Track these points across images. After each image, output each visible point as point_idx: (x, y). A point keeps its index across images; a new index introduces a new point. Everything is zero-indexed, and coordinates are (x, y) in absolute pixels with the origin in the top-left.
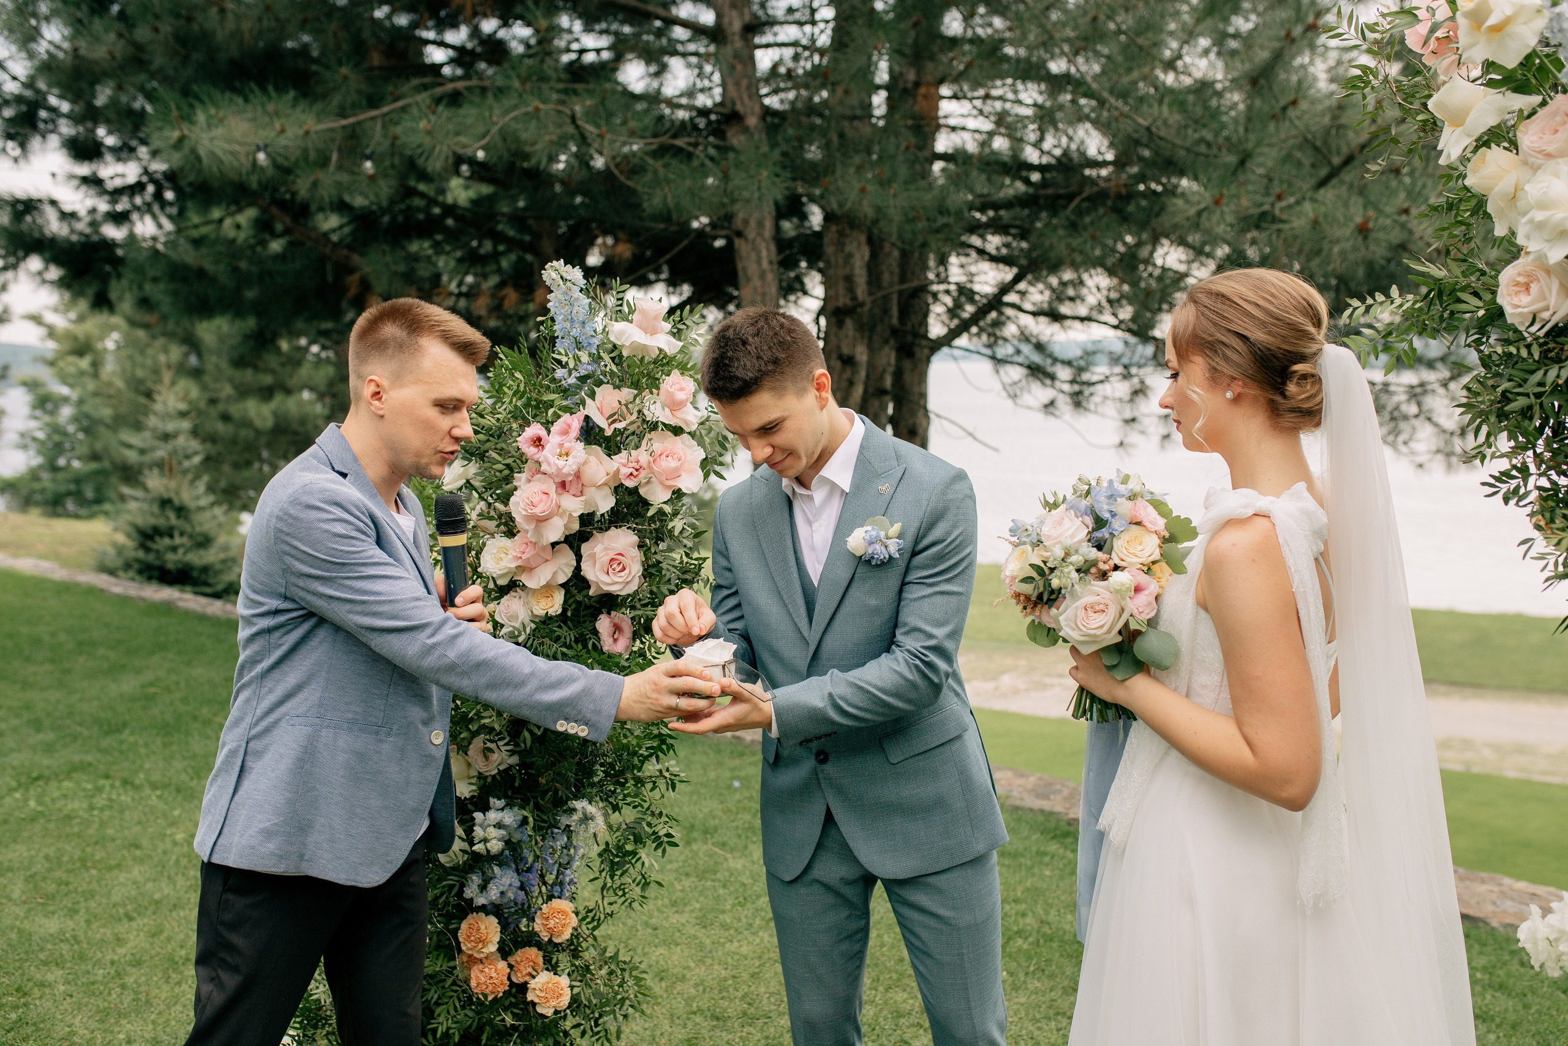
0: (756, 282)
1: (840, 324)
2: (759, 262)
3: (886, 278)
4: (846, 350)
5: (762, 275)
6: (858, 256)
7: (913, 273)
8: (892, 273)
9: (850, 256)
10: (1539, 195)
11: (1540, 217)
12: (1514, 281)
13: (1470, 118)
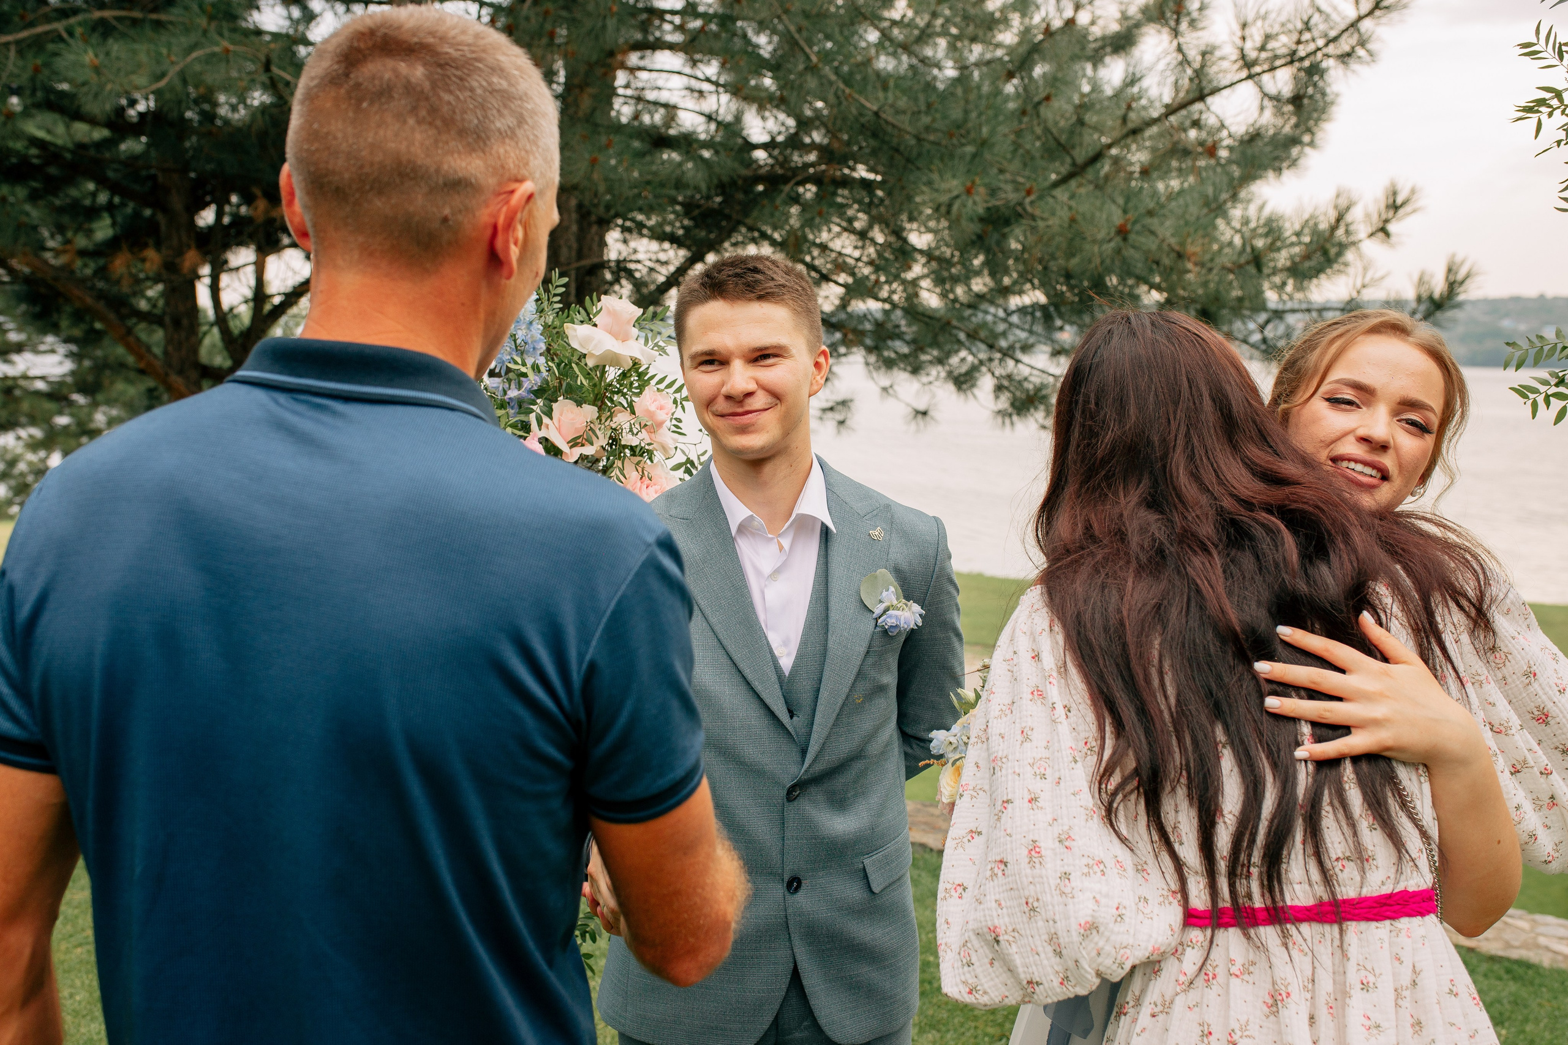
3: (564, 253)
7: (590, 249)
8: (570, 248)
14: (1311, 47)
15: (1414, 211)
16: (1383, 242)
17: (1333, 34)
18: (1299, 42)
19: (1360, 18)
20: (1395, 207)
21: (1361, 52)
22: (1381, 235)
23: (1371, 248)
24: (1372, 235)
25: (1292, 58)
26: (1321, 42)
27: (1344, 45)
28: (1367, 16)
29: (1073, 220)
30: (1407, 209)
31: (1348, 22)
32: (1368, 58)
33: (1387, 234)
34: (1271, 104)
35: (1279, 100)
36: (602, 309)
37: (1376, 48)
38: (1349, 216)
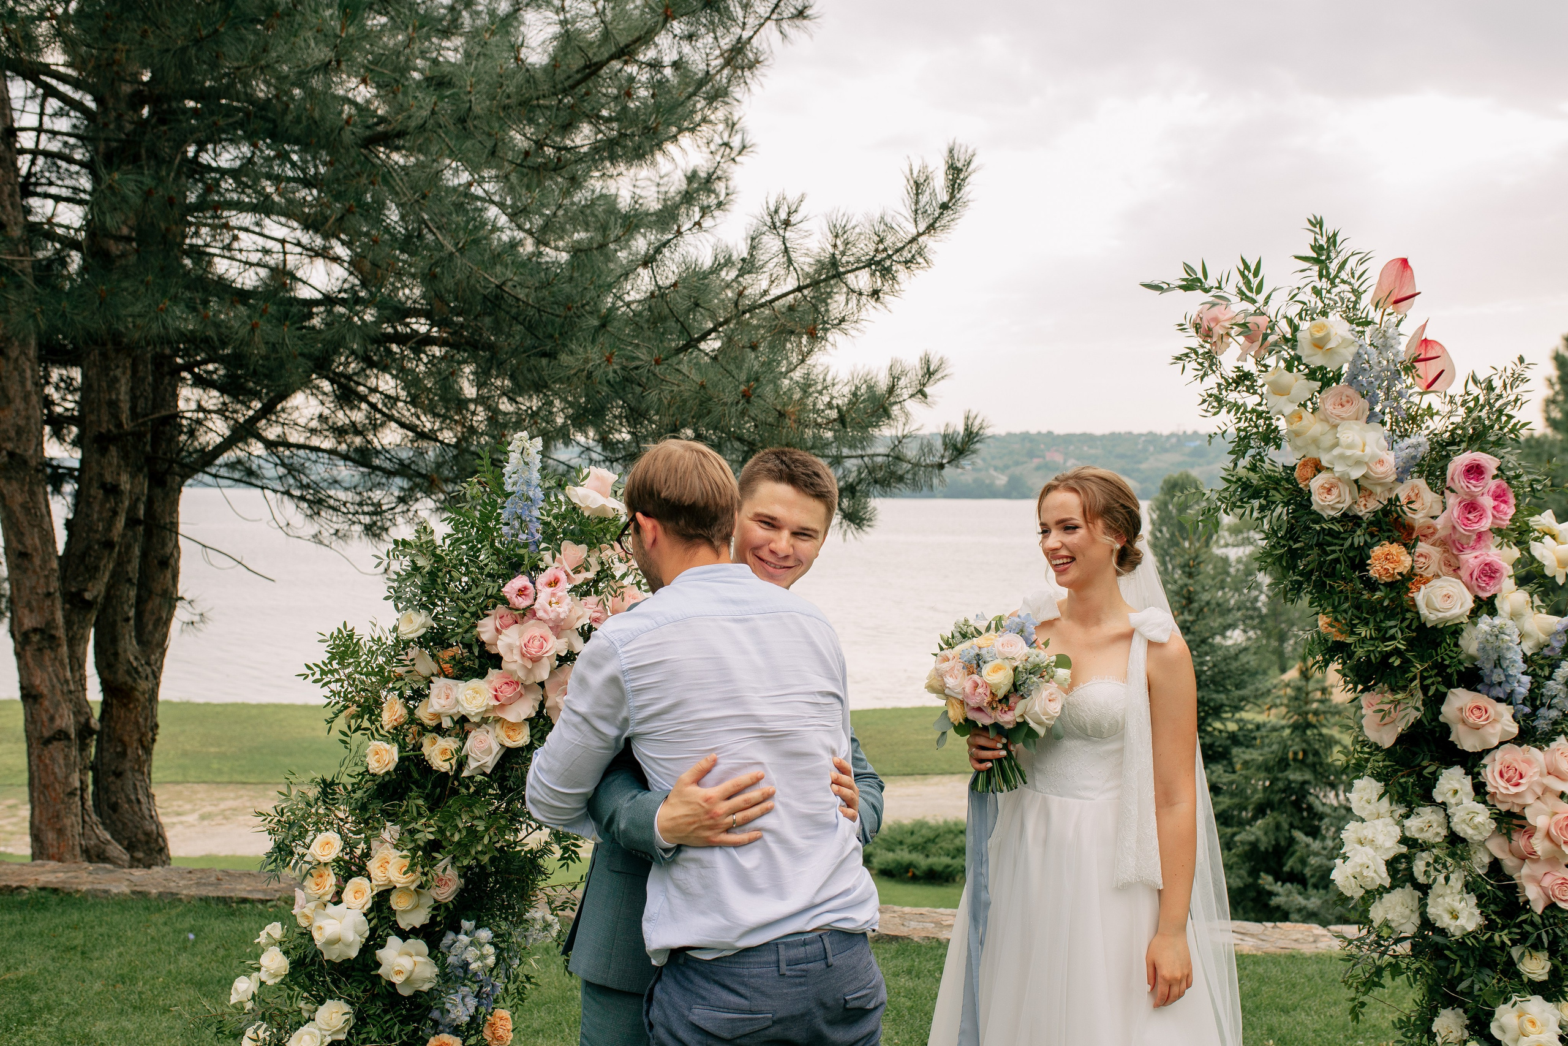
0: (19, 404)
1: (103, 451)
2: (23, 383)
4: (108, 478)
5: (26, 398)
6: (123, 381)
7: (163, 399)
8: (146, 398)
9: (116, 380)
10: (1349, 440)
11: (1349, 453)
12: (1322, 487)
13: (1293, 392)
14: (884, 255)
15: (943, 378)
16: (921, 401)
17: (900, 245)
18: (877, 250)
19: (919, 235)
20: (929, 373)
21: (920, 260)
22: (919, 396)
23: (912, 405)
24: (912, 396)
25: (872, 262)
26: (890, 251)
27: (905, 254)
28: (924, 233)
29: (702, 386)
30: (938, 376)
31: (909, 237)
32: (925, 264)
33: (925, 396)
34: (854, 296)
35: (860, 294)
36: (588, 474)
37: (930, 257)
38: (902, 382)
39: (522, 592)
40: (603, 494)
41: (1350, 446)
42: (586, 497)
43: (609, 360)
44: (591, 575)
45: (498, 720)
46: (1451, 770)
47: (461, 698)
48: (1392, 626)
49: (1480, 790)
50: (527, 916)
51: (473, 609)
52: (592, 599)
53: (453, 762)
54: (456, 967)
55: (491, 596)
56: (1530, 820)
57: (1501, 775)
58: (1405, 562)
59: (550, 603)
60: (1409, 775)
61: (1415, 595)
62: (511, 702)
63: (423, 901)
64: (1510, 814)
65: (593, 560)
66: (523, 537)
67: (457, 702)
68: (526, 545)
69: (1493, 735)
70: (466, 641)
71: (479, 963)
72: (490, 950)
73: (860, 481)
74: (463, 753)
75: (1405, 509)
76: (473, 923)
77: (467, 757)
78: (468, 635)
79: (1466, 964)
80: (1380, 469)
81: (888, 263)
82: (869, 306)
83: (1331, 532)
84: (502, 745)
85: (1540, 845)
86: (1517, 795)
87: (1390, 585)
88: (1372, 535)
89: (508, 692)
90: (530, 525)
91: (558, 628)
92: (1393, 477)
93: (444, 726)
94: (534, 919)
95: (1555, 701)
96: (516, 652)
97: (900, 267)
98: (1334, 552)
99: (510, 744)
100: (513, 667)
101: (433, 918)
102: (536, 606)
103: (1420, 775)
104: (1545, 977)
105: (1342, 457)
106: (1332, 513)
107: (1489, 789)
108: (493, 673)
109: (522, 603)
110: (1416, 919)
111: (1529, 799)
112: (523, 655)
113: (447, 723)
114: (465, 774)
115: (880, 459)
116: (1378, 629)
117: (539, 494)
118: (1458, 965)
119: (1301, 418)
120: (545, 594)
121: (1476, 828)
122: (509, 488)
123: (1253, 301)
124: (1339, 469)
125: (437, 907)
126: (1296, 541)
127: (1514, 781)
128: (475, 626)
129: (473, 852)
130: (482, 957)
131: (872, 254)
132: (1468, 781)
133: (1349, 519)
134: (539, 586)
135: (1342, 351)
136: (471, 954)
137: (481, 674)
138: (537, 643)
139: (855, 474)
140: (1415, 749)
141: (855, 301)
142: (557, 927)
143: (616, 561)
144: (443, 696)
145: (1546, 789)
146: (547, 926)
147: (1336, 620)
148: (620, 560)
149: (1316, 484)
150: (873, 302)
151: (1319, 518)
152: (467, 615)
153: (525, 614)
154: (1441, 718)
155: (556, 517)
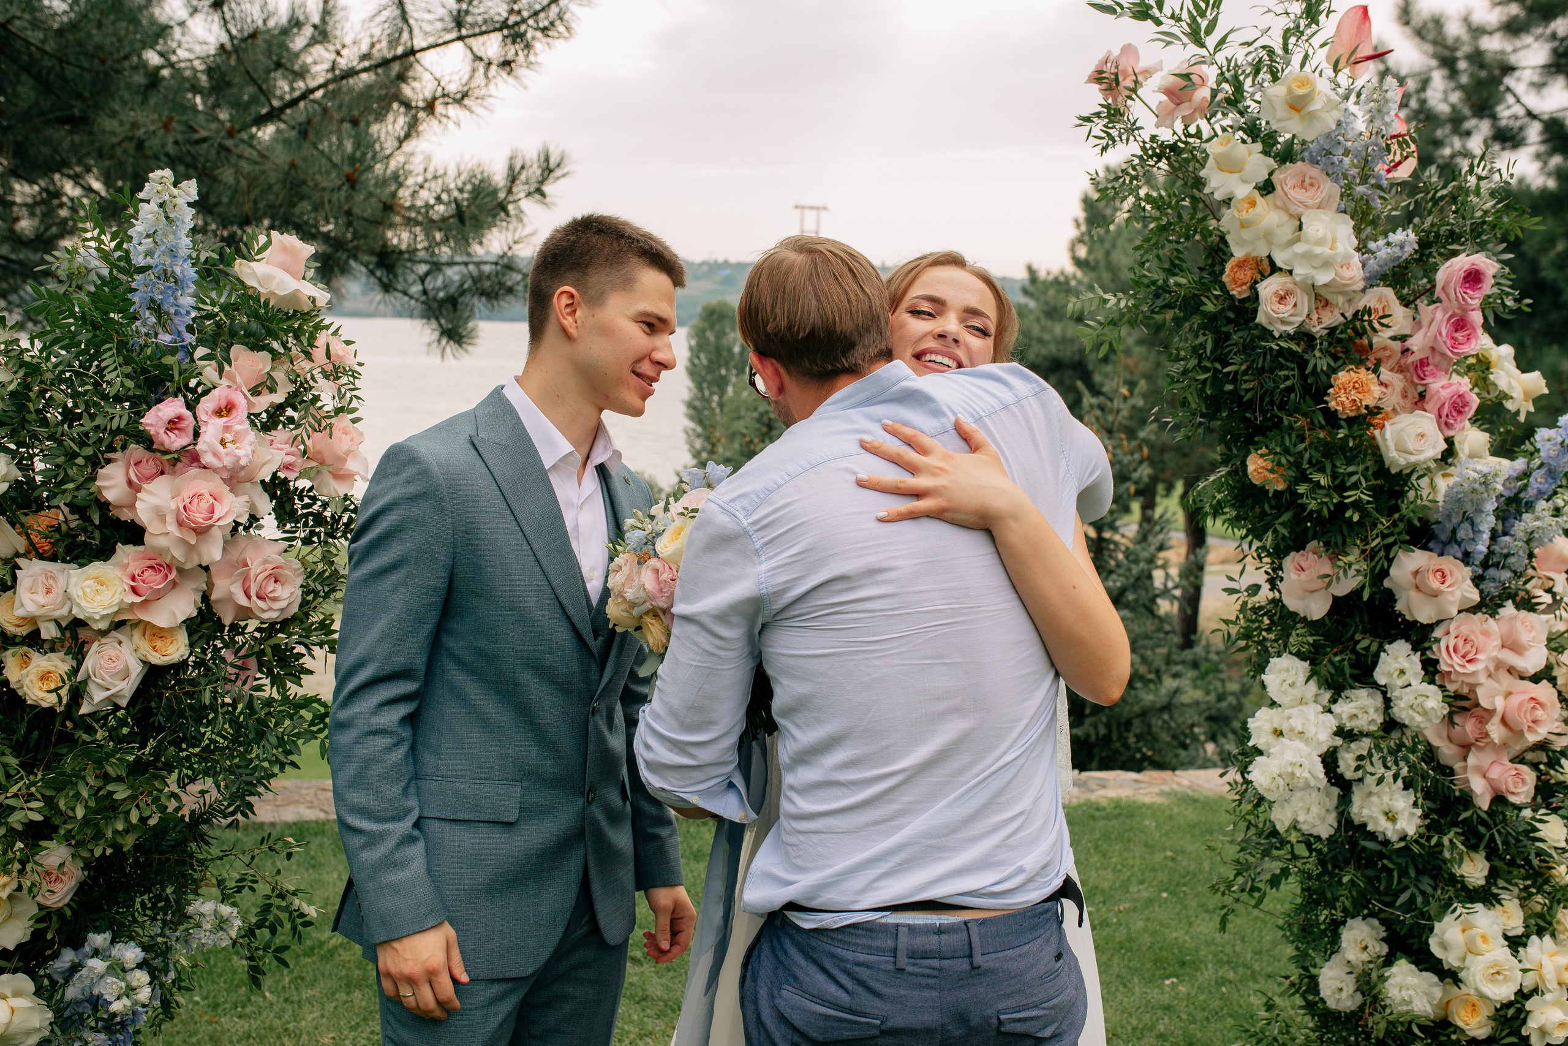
10: (1320, 234)
11: (1318, 250)
12: (1276, 293)
13: (1248, 168)
14: (518, 18)
15: (564, 176)
16: (538, 201)
17: (538, 7)
18: (511, 11)
20: (548, 171)
21: (561, 29)
22: (538, 196)
23: (529, 206)
24: (529, 194)
25: (504, 25)
26: (525, 14)
29: (293, 165)
30: (558, 173)
32: (566, 34)
33: (543, 195)
34: (481, 68)
35: (490, 64)
36: (269, 243)
37: (573, 25)
38: (523, 177)
39: (174, 424)
40: (293, 275)
41: (1320, 242)
42: (269, 278)
43: (166, 126)
44: (279, 398)
45: (138, 623)
46: (1396, 645)
47: (75, 592)
48: (1355, 472)
49: (1431, 669)
50: (190, 909)
51: (88, 451)
52: (281, 434)
53: (64, 692)
54: (78, 1003)
55: (119, 431)
56: (1484, 703)
57: (1455, 651)
58: (1374, 393)
59: (223, 442)
60: (1342, 652)
61: (1377, 433)
62: (158, 595)
63: (18, 908)
64: (1458, 696)
65: (280, 376)
66: (165, 338)
67: (67, 596)
68: (173, 351)
69: (1452, 603)
70: (77, 502)
71: (126, 1001)
72: (141, 977)
73: (463, 293)
74: (80, 676)
75: (1376, 325)
76: (108, 935)
77: (85, 682)
78: (82, 493)
79: (1403, 873)
80: (1347, 274)
81: (523, 27)
82: (499, 80)
83: (1281, 352)
84: (144, 662)
85: (1495, 731)
86: (1474, 674)
87: (1350, 421)
88: (1335, 358)
89: (154, 581)
90: (176, 320)
91: (235, 478)
92: (1361, 285)
93: (44, 635)
94: (202, 915)
95: (1511, 560)
96: (170, 519)
97: (539, 34)
98: (1287, 378)
99: (156, 659)
100: (163, 542)
101: (37, 935)
102: (201, 446)
103: (1353, 651)
104: (1482, 882)
105: (1308, 256)
106: (1284, 328)
107: (1443, 667)
108: (125, 553)
109: (176, 441)
110: (1332, 819)
111: (1482, 678)
112: (180, 524)
113: (49, 632)
114: (85, 709)
115: (487, 268)
116: (1334, 476)
117: (191, 273)
118: (1395, 874)
119: (1253, 204)
120: (212, 429)
121: (1425, 713)
122: (139, 260)
123: (1202, 45)
124: (1300, 271)
125: (45, 915)
126: (1226, 364)
127: (1469, 657)
128: (93, 478)
129: (109, 834)
130: (131, 990)
131: (505, 15)
132: (1416, 658)
133: (1304, 336)
134: (202, 416)
135: (1324, 115)
136: (109, 988)
137: (105, 553)
138: (204, 505)
139: (457, 284)
140: (1347, 620)
141: (481, 70)
142: (238, 923)
143: (319, 377)
144: (41, 589)
145: (1499, 665)
146: (222, 923)
147: (1279, 464)
148: (326, 376)
149: (1268, 288)
150: (504, 74)
151: (1266, 334)
152: (80, 461)
153: (178, 460)
154: (1386, 583)
155: (224, 308)
